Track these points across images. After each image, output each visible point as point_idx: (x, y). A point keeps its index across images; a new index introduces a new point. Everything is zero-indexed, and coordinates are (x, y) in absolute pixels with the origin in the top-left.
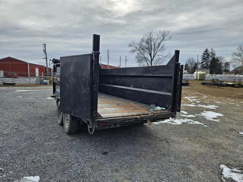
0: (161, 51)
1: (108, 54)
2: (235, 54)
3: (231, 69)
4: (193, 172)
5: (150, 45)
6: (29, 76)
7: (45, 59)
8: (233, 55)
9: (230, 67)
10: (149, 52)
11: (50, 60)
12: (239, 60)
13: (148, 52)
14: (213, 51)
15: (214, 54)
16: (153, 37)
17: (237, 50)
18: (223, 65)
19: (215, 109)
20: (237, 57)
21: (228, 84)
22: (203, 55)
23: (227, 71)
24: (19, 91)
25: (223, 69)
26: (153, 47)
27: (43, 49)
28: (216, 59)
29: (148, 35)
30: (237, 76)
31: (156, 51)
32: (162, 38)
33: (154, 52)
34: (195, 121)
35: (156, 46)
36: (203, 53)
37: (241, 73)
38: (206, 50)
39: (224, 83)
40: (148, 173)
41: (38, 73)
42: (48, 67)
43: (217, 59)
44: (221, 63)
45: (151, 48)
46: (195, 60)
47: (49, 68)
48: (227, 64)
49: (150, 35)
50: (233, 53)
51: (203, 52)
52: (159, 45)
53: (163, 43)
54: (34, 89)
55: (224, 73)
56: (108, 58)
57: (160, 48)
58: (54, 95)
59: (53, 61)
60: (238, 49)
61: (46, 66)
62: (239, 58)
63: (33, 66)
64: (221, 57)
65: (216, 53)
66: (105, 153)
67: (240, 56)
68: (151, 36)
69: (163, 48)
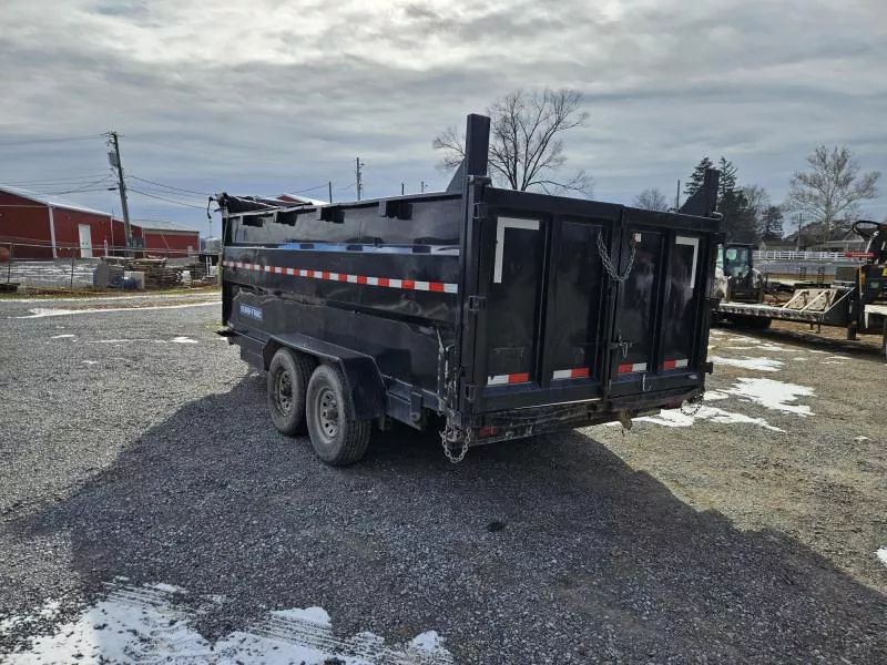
0: (551, 164)
1: (359, 175)
2: (800, 178)
3: (788, 230)
4: (807, 577)
5: (511, 144)
6: (55, 256)
7: (118, 191)
8: (793, 182)
9: (783, 226)
10: (506, 170)
11: (211, 199)
12: (816, 198)
13: (504, 168)
14: (728, 169)
15: (732, 179)
16: (523, 114)
17: (809, 164)
18: (760, 217)
19: (778, 372)
20: (807, 189)
21: (782, 285)
22: (692, 180)
23: (773, 240)
24: (44, 313)
25: (760, 231)
26: (522, 151)
27: (110, 154)
28: (737, 195)
29: (504, 105)
30: (807, 254)
31: (532, 165)
32: (553, 119)
33: (526, 169)
34: (732, 412)
35: (531, 147)
36: (694, 175)
37: (821, 246)
38: (703, 163)
39: (770, 280)
40: (669, 586)
41: (90, 245)
42: (131, 223)
43: (741, 197)
44: (752, 212)
45: (516, 153)
46: (664, 197)
47: (133, 227)
48: (774, 214)
49: (512, 108)
50: (796, 175)
51: (694, 171)
52: (544, 142)
53: (556, 136)
54: (99, 307)
55: (763, 245)
56: (359, 188)
57: (547, 154)
58: (226, 328)
59: (221, 203)
60: (813, 162)
61: (120, 217)
62: (816, 192)
63: (71, 219)
64: (753, 191)
65: (736, 175)
66: (496, 527)
67: (820, 186)
68: (515, 112)
69: (558, 156)
